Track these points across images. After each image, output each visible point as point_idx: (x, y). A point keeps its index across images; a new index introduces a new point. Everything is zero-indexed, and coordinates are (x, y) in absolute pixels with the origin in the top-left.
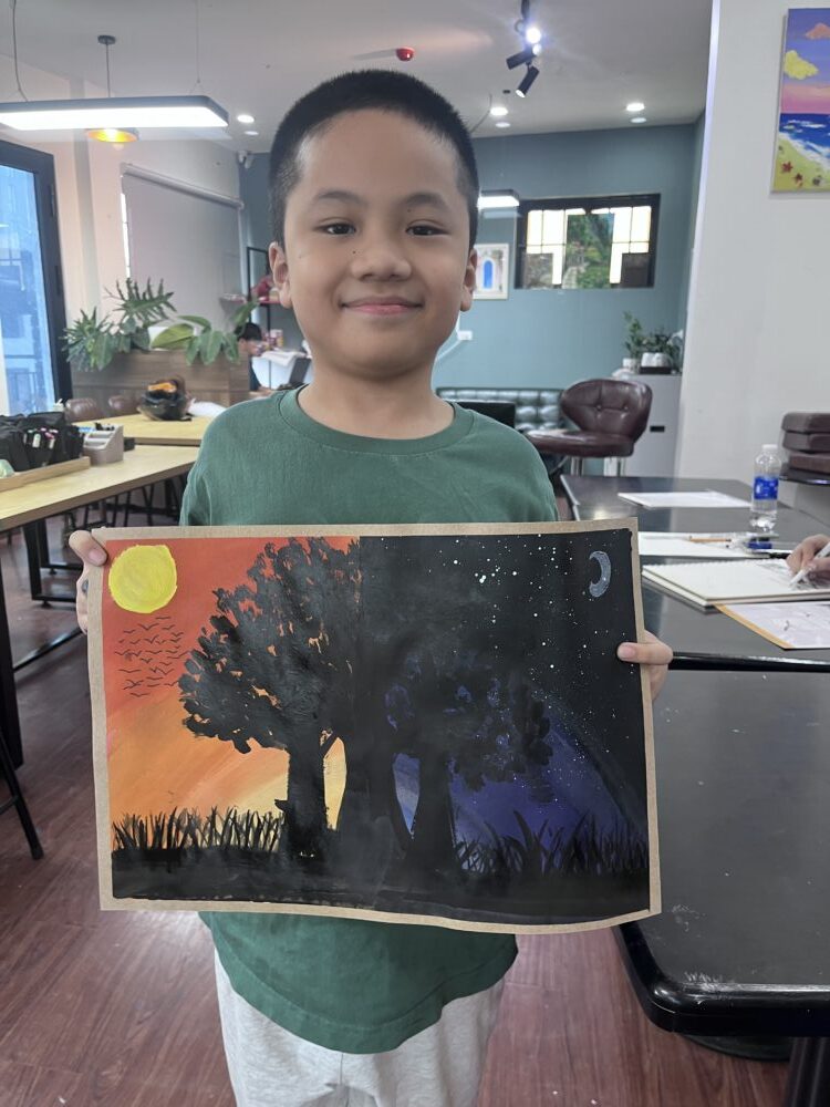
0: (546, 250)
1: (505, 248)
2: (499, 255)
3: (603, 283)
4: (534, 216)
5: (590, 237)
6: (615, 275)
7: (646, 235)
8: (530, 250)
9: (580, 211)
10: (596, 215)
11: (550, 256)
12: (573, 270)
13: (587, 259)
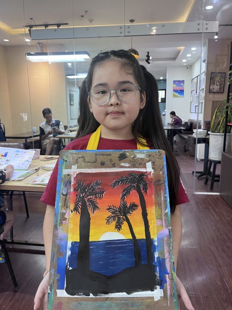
6: (160, 101)
7: (164, 95)
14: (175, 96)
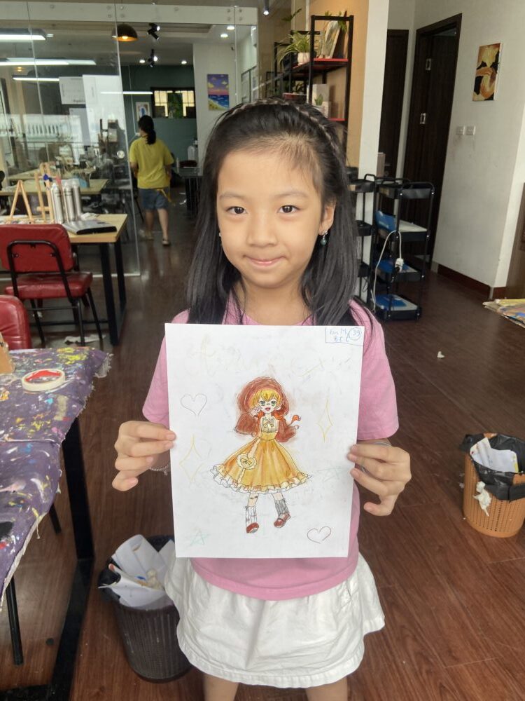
0: (162, 105)
1: (148, 104)
2: (146, 106)
3: (181, 115)
4: (156, 93)
5: (175, 101)
6: (185, 113)
7: (193, 101)
8: (157, 105)
9: (171, 92)
10: (177, 94)
11: (163, 107)
12: (171, 112)
13: (176, 108)
14: (213, 107)
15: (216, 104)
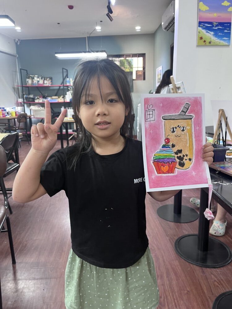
5: (126, 66)
6: (134, 77)
7: (142, 66)
9: (122, 59)
14: (205, 41)
15: (209, 36)
